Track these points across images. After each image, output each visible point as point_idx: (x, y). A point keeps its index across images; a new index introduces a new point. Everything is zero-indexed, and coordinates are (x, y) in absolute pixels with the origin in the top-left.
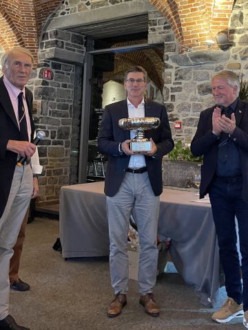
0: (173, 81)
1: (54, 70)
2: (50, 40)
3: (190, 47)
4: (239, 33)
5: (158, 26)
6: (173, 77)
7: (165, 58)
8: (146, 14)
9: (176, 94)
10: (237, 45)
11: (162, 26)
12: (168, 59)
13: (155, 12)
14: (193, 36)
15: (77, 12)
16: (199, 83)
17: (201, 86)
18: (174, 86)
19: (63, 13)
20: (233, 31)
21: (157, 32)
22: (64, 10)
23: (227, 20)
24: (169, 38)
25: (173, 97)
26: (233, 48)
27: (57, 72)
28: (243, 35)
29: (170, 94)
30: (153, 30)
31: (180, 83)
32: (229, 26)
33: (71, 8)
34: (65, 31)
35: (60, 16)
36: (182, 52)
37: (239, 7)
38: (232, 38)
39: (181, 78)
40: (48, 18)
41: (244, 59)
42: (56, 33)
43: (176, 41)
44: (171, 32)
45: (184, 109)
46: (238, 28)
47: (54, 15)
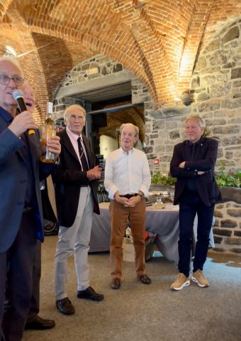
0: (152, 130)
2: (59, 105)
3: (163, 105)
4: (197, 92)
5: (138, 90)
6: (152, 128)
7: (145, 114)
8: (129, 82)
9: (154, 139)
10: (196, 102)
11: (142, 90)
12: (147, 115)
13: (136, 80)
14: (164, 96)
15: (78, 83)
16: (170, 131)
17: (172, 133)
18: (153, 134)
19: (67, 84)
20: (193, 91)
21: (139, 94)
22: (68, 82)
23: (188, 83)
24: (147, 99)
25: (152, 142)
26: (193, 103)
28: (200, 93)
29: (150, 140)
30: (135, 93)
31: (157, 132)
32: (190, 88)
33: (73, 80)
34: (70, 98)
35: (65, 86)
36: (157, 108)
37: (197, 73)
38: (192, 96)
39: (157, 128)
40: (57, 89)
41: (201, 111)
42: (63, 100)
43: (152, 101)
44: (148, 94)
45: (160, 150)
46: (196, 89)
47: (61, 86)
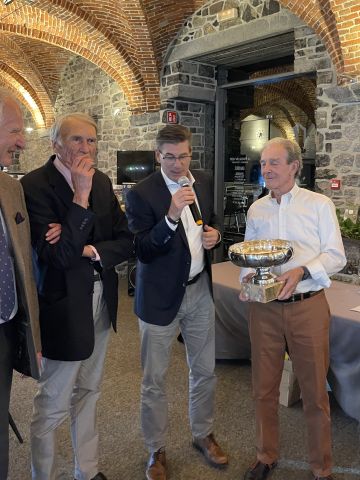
0: (329, 124)
1: (179, 112)
2: (172, 74)
3: (353, 76)
5: (307, 48)
6: (329, 119)
7: (318, 92)
8: (291, 32)
9: (332, 141)
11: (314, 48)
12: (321, 94)
13: (303, 29)
14: (357, 60)
15: (203, 36)
18: (330, 132)
19: (186, 39)
21: (306, 57)
22: (187, 35)
24: (323, 64)
25: (329, 146)
27: (183, 114)
29: (325, 142)
30: (300, 53)
31: (339, 127)
33: (195, 31)
34: (191, 62)
35: (183, 42)
36: (342, 83)
39: (340, 119)
40: (169, 47)
42: (179, 65)
43: (333, 68)
44: (327, 55)
45: (344, 162)
47: (176, 42)
